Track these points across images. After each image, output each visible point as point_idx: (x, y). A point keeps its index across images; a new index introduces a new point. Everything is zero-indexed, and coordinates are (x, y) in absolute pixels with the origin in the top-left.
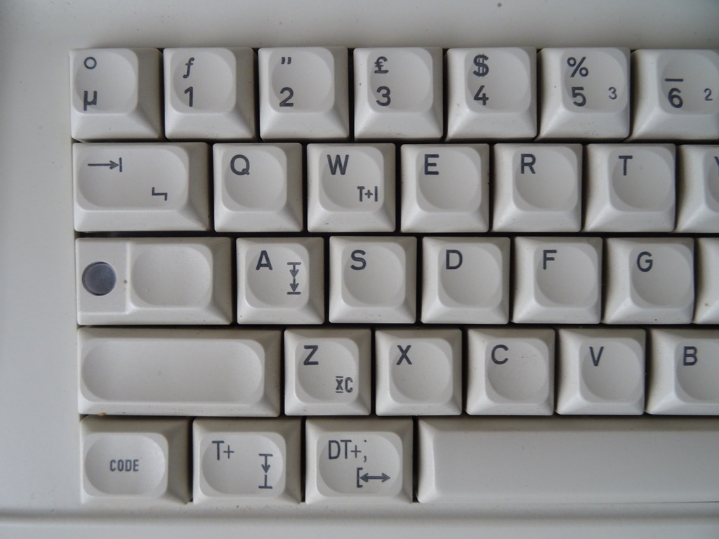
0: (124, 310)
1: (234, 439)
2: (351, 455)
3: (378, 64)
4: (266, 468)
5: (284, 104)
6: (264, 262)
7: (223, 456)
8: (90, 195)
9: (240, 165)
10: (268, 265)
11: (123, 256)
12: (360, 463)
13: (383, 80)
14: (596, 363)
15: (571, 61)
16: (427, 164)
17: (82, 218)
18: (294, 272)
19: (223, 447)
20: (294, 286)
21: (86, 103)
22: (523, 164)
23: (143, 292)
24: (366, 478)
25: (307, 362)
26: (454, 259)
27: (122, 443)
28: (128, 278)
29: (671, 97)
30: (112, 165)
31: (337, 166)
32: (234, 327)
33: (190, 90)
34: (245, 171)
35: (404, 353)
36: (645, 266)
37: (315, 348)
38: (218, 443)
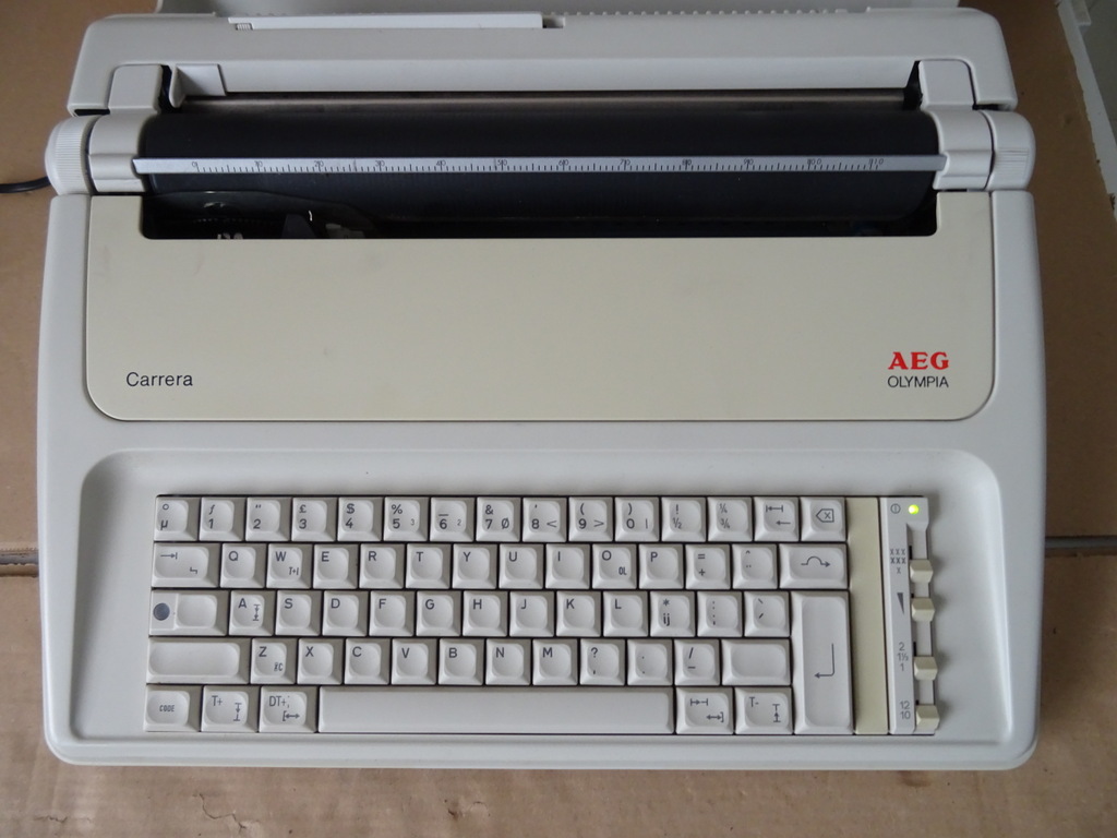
0: (172, 627)
1: (223, 695)
2: (281, 704)
3: (301, 508)
4: (238, 710)
5: (255, 527)
6: (242, 604)
7: (217, 704)
8: (160, 570)
9: (233, 556)
10: (245, 605)
11: (174, 601)
12: (285, 708)
13: (303, 516)
14: (406, 656)
15: (393, 507)
16: (323, 557)
17: (155, 581)
18: (257, 610)
19: (217, 699)
20: (256, 616)
21: (162, 527)
22: (370, 556)
23: (182, 619)
24: (288, 716)
25: (261, 655)
26: (336, 603)
27: (167, 696)
28: (176, 611)
29: (441, 524)
30: (172, 556)
31: (280, 557)
32: (228, 637)
33: (212, 520)
34: (236, 559)
35: (310, 651)
36: (430, 606)
37: (265, 648)
38: (215, 697)
